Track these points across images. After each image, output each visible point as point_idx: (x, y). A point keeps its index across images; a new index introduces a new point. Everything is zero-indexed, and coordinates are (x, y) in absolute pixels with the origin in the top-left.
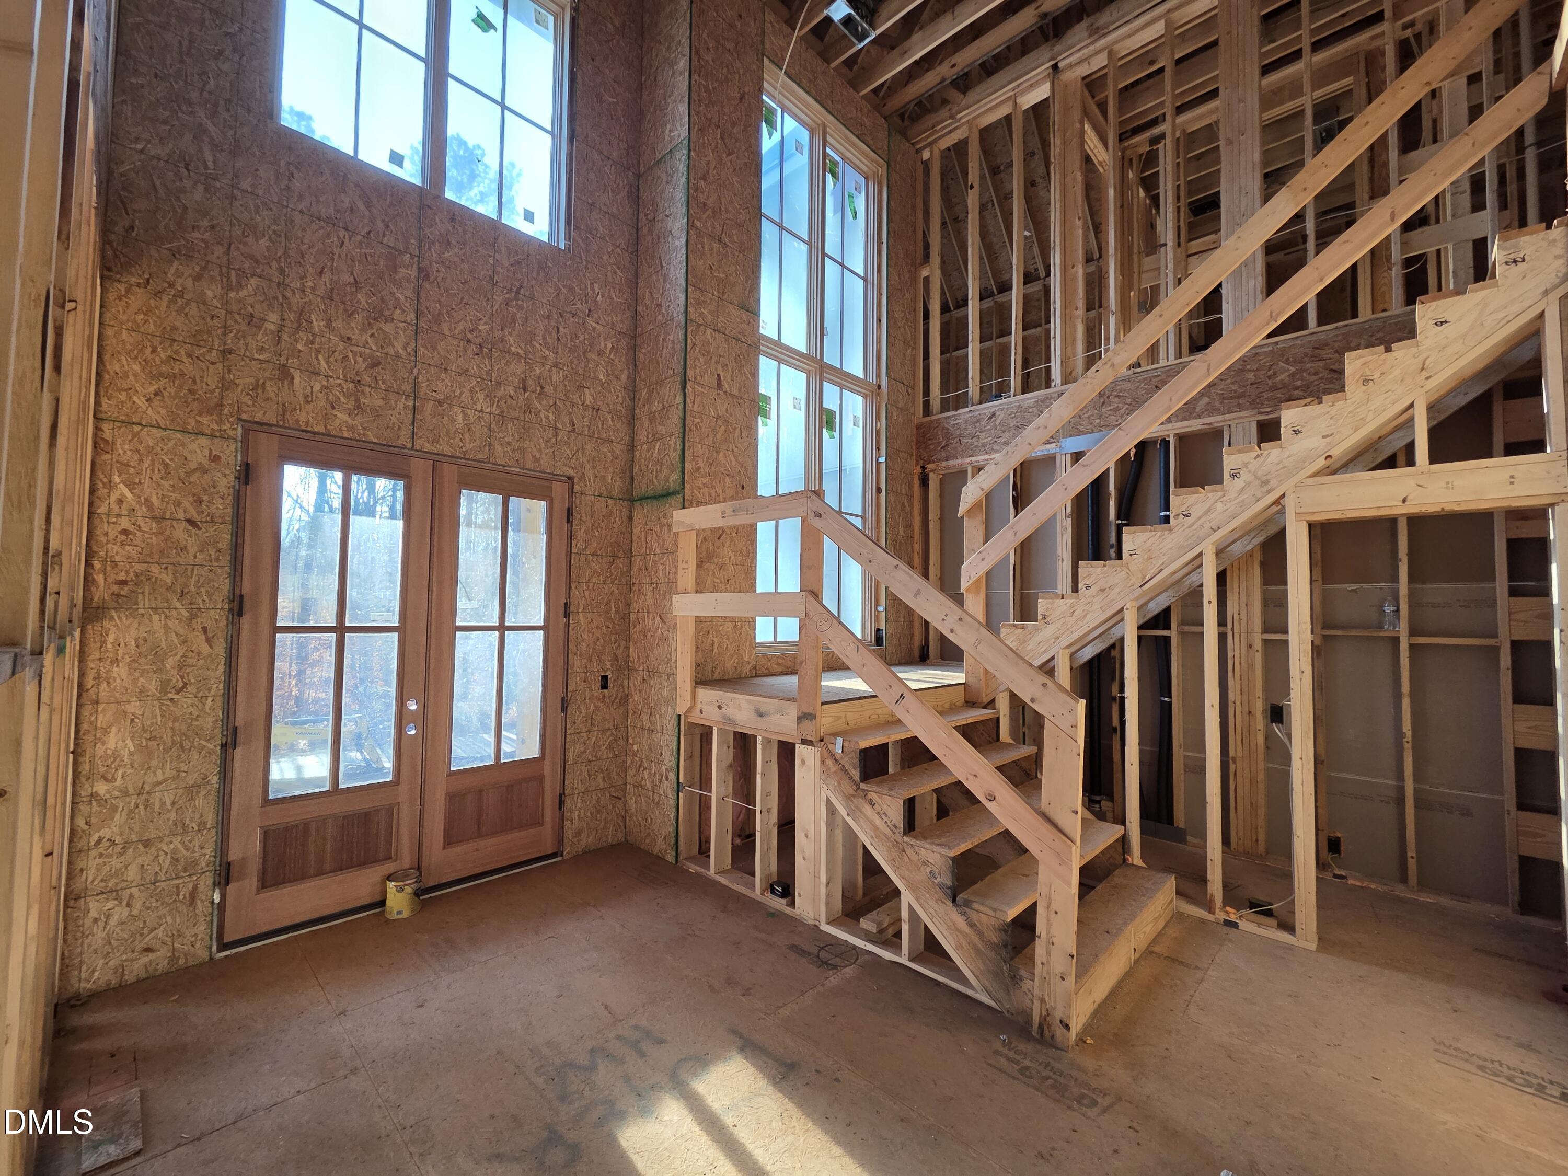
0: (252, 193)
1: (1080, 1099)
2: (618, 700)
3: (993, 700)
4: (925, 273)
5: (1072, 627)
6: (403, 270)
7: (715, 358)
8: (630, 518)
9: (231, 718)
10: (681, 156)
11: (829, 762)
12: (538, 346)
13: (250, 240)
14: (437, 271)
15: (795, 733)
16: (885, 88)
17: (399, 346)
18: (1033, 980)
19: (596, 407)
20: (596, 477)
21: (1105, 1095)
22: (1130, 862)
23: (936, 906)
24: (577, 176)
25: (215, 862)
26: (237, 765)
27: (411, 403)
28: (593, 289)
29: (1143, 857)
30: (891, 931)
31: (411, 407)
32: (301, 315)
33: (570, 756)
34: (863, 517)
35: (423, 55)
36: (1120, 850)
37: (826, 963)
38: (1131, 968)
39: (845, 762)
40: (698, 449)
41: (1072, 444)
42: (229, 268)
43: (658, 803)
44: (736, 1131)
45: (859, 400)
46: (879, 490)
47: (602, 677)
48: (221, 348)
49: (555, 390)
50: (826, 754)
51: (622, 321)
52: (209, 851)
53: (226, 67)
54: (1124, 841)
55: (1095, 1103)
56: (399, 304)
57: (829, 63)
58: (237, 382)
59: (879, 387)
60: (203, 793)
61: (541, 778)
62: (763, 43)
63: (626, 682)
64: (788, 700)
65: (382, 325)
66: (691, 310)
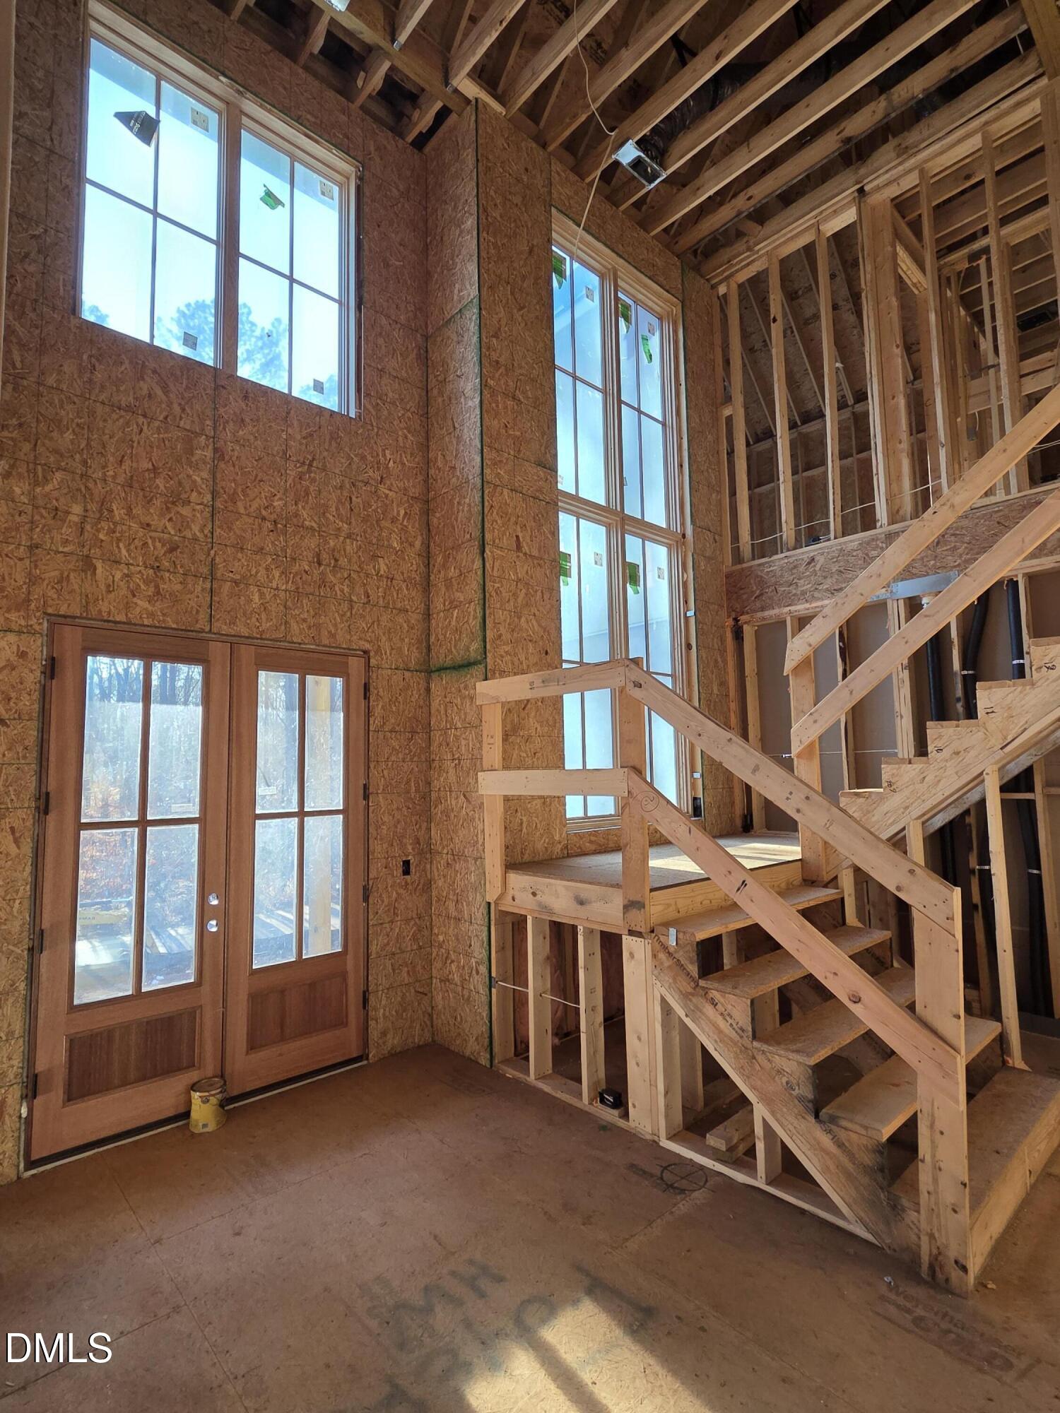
0: (57, 389)
1: (990, 1358)
2: (420, 887)
3: (836, 877)
4: (727, 412)
5: (923, 794)
6: (199, 452)
7: (513, 519)
8: (428, 690)
9: (38, 921)
10: (472, 314)
11: (662, 956)
12: (331, 518)
13: (55, 434)
14: (233, 450)
15: (621, 923)
16: (676, 226)
17: (196, 528)
18: (918, 1212)
19: (390, 576)
20: (392, 649)
21: (1019, 1354)
22: (1011, 1065)
23: (796, 1122)
24: (366, 343)
25: (22, 1074)
26: (43, 970)
27: (208, 585)
28: (384, 455)
29: (1025, 1058)
30: (742, 1148)
31: (209, 590)
32: (102, 505)
33: (374, 948)
34: (673, 676)
35: (214, 237)
36: (999, 1051)
37: (671, 1186)
38: (1028, 1194)
39: (680, 955)
40: (499, 615)
41: (906, 589)
42: (36, 464)
43: (468, 999)
44: (596, 1389)
45: (663, 551)
46: (689, 646)
47: (404, 862)
48: (29, 544)
49: (349, 561)
50: (657, 946)
51: (414, 486)
52: (16, 1062)
53: (32, 269)
54: (1002, 1039)
55: (1008, 1365)
56: (196, 486)
57: (618, 207)
58: (43, 576)
59: (684, 536)
60: (11, 1000)
61: (344, 975)
62: (550, 193)
63: (428, 866)
64: (612, 886)
65: (180, 509)
66: (487, 471)
